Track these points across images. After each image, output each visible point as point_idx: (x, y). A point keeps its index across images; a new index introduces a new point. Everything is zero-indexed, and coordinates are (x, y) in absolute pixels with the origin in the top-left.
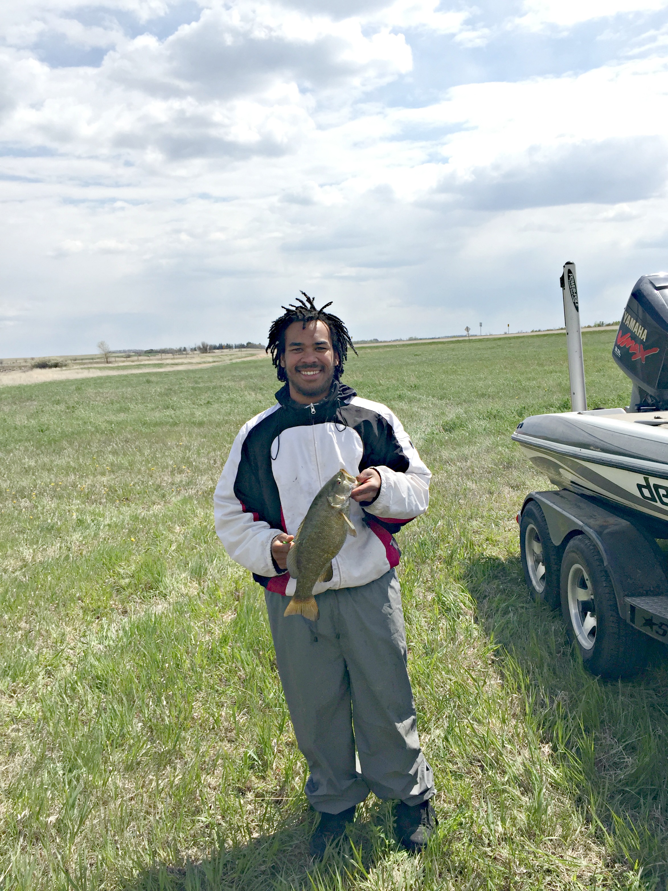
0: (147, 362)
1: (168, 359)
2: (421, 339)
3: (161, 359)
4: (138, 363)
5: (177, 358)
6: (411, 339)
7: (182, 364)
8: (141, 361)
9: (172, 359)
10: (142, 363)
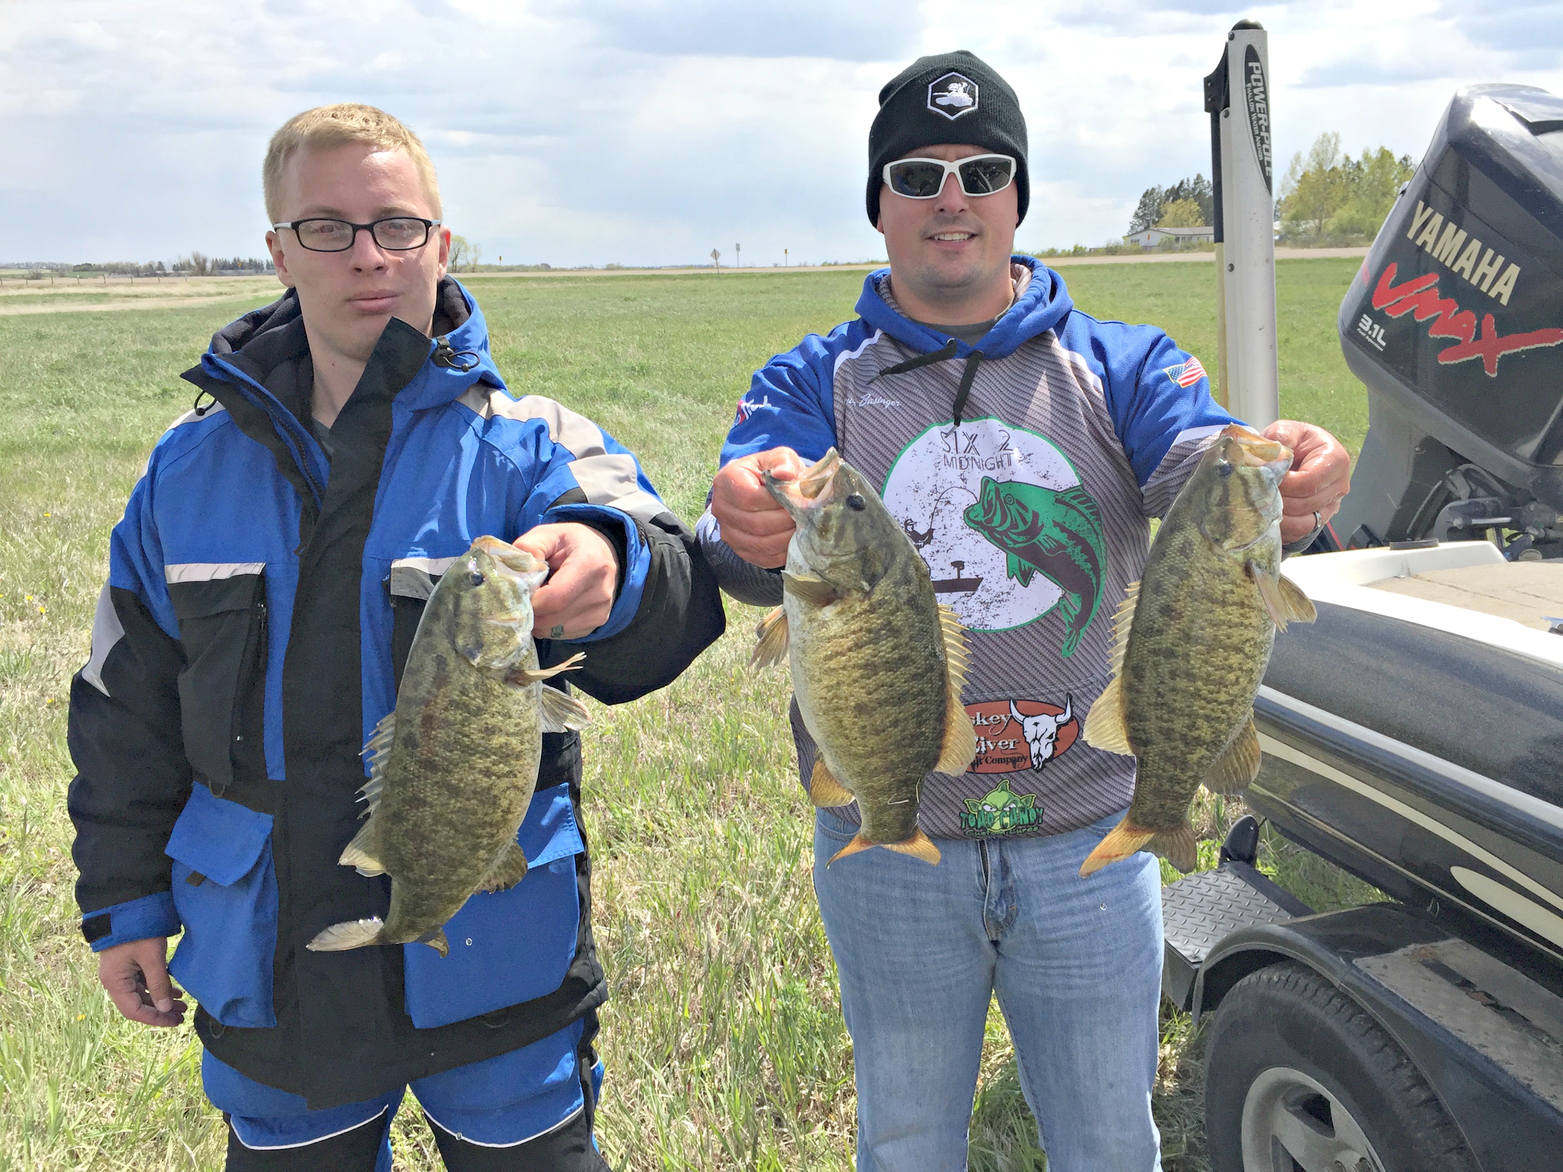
0: (72, 290)
1: (120, 286)
2: (628, 269)
3: (104, 285)
4: (52, 291)
5: (139, 284)
6: (610, 268)
7: (149, 296)
8: (59, 286)
9: (127, 285)
10: (60, 291)
